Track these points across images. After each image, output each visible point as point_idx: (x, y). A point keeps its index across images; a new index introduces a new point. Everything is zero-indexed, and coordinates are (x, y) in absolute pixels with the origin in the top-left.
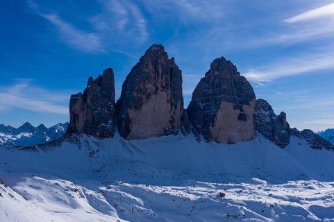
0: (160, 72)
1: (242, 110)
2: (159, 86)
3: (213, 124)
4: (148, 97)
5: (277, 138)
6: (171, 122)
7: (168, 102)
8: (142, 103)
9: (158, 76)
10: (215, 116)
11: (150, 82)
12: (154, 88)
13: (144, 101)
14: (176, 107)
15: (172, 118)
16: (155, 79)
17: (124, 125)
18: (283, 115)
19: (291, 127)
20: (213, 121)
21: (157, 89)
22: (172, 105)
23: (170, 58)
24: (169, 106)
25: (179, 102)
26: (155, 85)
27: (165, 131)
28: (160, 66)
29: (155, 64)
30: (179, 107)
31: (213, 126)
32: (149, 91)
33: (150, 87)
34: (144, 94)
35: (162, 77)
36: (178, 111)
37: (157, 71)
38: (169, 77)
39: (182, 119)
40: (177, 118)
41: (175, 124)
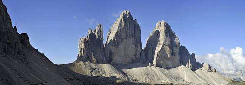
0: (129, 26)
1: (173, 50)
2: (128, 34)
4: (122, 40)
6: (135, 55)
7: (133, 44)
8: (119, 44)
9: (128, 28)
11: (123, 32)
12: (125, 35)
13: (120, 42)
15: (135, 53)
16: (126, 30)
17: (109, 55)
18: (193, 55)
19: (197, 61)
21: (127, 36)
22: (135, 46)
23: (134, 19)
24: (134, 46)
25: (139, 44)
26: (126, 33)
27: (132, 59)
28: (128, 23)
29: (126, 22)
30: (139, 47)
32: (122, 37)
33: (123, 34)
34: (120, 38)
35: (130, 30)
36: (139, 50)
37: (127, 26)
38: (133, 30)
39: (141, 54)
40: (138, 53)
41: (137, 57)
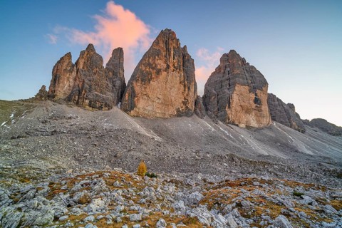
0: (172, 52)
1: (256, 95)
2: (171, 65)
3: (229, 106)
4: (159, 72)
5: (294, 123)
6: (184, 103)
7: (180, 83)
8: (151, 78)
9: (170, 55)
10: (230, 98)
11: (160, 59)
12: (165, 66)
13: (153, 76)
14: (189, 88)
15: (185, 99)
16: (166, 56)
17: (127, 98)
18: (291, 106)
20: (229, 103)
21: (168, 67)
22: (185, 86)
23: (182, 46)
24: (182, 87)
26: (166, 62)
27: (178, 110)
28: (172, 48)
29: (167, 43)
30: (192, 89)
31: (229, 107)
33: (161, 63)
34: (153, 69)
35: (174, 58)
36: (192, 94)
37: (168, 50)
38: (181, 60)
39: (196, 103)
40: (191, 100)
41: (189, 106)
